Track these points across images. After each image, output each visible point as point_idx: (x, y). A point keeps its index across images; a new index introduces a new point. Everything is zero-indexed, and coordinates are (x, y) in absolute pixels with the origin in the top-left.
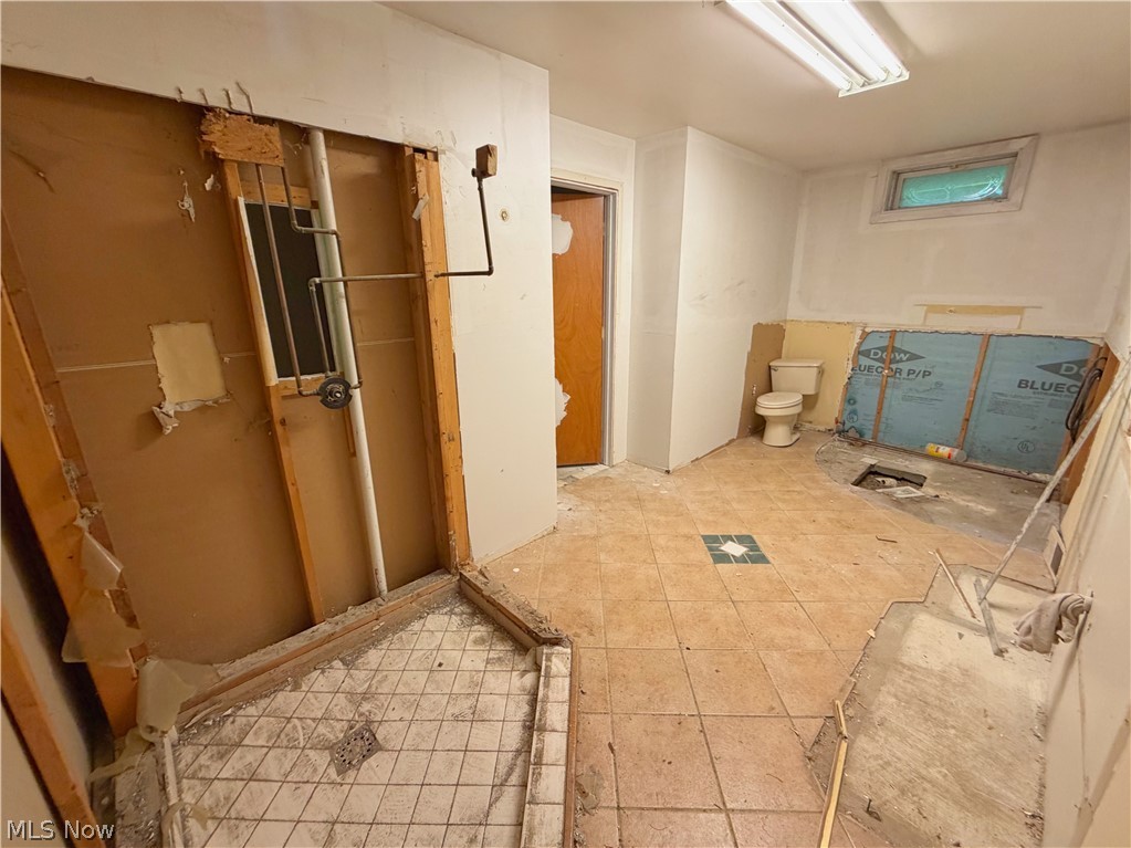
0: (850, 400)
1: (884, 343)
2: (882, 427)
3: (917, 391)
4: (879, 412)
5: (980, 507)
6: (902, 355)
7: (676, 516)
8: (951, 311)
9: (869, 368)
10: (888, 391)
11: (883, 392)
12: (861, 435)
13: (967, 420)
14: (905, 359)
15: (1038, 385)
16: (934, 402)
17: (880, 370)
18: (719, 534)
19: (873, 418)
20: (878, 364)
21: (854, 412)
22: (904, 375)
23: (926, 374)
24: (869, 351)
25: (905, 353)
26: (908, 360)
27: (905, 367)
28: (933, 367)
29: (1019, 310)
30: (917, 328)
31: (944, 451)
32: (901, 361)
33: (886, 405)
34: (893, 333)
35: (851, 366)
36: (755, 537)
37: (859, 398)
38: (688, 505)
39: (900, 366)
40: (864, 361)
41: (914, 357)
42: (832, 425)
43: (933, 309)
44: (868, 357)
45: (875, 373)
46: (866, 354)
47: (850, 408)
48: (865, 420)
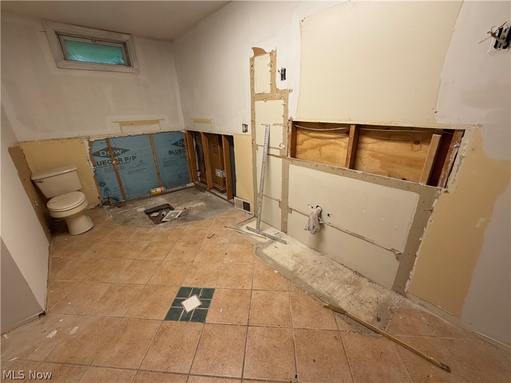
0: (101, 184)
1: (105, 146)
2: (125, 191)
3: (134, 168)
4: (121, 185)
5: (199, 204)
6: (118, 151)
7: (124, 331)
8: (131, 124)
9: (104, 162)
10: (120, 172)
11: (117, 174)
12: (117, 200)
13: (159, 174)
14: (120, 153)
15: (174, 152)
16: (143, 170)
17: (110, 162)
18: (170, 306)
19: (119, 188)
20: (107, 159)
21: (107, 189)
22: (124, 161)
23: (134, 158)
24: (98, 152)
25: (119, 149)
26: (122, 153)
27: (122, 156)
28: (135, 154)
29: (157, 122)
30: (120, 135)
31: (159, 190)
32: (119, 154)
33: (122, 179)
34: (107, 140)
35: (92, 164)
36: (183, 285)
37: (105, 181)
38: (114, 314)
39: (120, 157)
40: (98, 159)
41: (124, 151)
42: (98, 202)
43: (122, 124)
44: (100, 156)
45: (108, 164)
46: (97, 154)
47: (103, 188)
48: (115, 191)
